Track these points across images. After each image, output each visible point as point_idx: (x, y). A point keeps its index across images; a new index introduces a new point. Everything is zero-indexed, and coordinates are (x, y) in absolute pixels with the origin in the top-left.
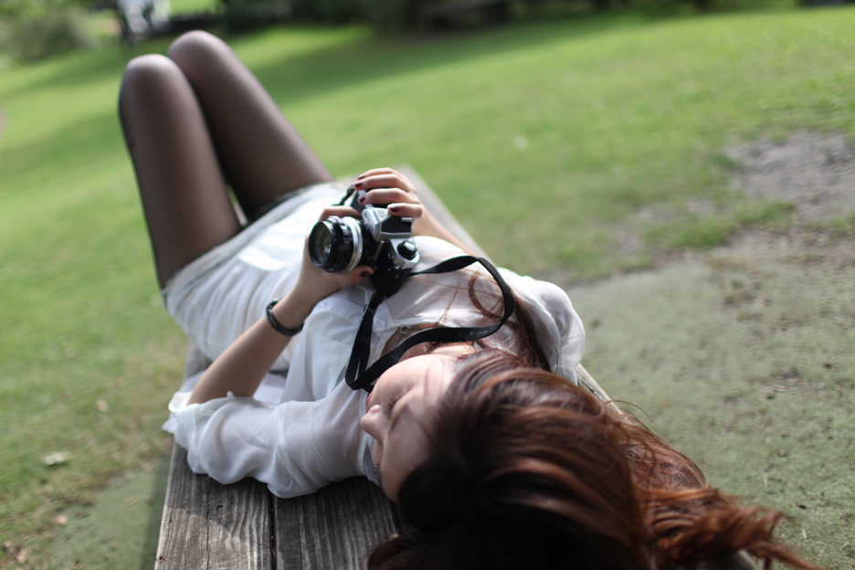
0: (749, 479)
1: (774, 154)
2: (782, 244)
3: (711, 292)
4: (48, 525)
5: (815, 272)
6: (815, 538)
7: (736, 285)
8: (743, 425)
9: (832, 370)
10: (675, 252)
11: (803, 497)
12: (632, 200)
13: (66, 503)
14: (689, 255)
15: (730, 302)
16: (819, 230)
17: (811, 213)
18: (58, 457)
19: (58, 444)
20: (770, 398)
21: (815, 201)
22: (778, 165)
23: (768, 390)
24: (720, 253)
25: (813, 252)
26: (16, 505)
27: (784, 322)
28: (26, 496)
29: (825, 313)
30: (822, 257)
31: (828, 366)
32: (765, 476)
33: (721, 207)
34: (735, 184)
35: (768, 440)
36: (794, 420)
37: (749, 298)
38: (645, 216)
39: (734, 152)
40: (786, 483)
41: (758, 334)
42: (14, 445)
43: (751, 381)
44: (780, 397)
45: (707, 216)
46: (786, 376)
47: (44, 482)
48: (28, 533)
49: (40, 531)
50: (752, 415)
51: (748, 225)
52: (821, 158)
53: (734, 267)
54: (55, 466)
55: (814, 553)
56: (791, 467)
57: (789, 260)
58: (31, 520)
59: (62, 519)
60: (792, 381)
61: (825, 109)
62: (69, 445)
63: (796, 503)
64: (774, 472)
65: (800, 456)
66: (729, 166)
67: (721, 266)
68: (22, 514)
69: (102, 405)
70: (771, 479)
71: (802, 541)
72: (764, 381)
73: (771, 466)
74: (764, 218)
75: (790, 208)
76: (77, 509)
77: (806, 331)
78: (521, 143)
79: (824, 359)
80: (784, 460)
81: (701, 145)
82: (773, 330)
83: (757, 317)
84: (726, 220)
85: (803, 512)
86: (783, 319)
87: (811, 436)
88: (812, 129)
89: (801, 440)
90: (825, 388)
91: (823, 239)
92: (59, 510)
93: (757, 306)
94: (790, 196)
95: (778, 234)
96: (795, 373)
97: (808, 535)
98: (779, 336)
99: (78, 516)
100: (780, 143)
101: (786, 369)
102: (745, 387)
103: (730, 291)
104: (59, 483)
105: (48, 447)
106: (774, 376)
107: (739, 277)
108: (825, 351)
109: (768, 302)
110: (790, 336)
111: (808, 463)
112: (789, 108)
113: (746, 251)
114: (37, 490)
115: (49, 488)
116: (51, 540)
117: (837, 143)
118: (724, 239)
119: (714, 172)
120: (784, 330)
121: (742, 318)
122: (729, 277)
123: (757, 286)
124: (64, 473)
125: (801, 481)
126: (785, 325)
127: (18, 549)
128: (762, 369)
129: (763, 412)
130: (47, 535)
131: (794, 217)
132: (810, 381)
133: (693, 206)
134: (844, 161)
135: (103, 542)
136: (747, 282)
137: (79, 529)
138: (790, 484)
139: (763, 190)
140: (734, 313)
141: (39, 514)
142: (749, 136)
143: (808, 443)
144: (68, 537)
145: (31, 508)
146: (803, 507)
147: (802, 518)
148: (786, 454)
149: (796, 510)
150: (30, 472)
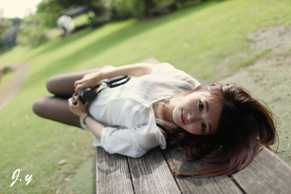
1: (263, 35)
2: (270, 62)
3: (250, 79)
4: (63, 182)
5: (281, 68)
7: (257, 76)
9: (290, 96)
10: (238, 69)
11: (287, 135)
12: (222, 56)
13: (68, 174)
14: (242, 70)
15: (256, 81)
16: (280, 55)
17: (277, 51)
18: (63, 161)
19: (62, 158)
20: (273, 107)
21: (278, 47)
22: (265, 38)
24: (251, 67)
25: (279, 62)
26: (53, 177)
27: (274, 84)
28: (55, 174)
29: (285, 80)
30: (282, 63)
31: (289, 95)
33: (249, 54)
34: (252, 46)
36: (281, 113)
37: (262, 79)
38: (227, 61)
39: (251, 36)
40: (281, 132)
41: (266, 89)
42: (50, 160)
44: (275, 107)
45: (245, 57)
46: (276, 100)
47: (60, 169)
48: (58, 185)
49: (61, 184)
51: (258, 58)
52: (277, 34)
53: (255, 71)
54: (63, 164)
56: (282, 127)
57: (272, 66)
58: (58, 181)
59: (67, 179)
60: (278, 101)
61: (276, 19)
62: (66, 157)
63: (285, 137)
65: (284, 123)
66: (250, 41)
67: (252, 71)
68: (55, 180)
69: (74, 144)
71: (289, 148)
74: (263, 55)
75: (270, 51)
76: (71, 175)
77: (281, 86)
78: (186, 45)
79: (287, 93)
81: (240, 36)
82: (270, 87)
83: (265, 84)
84: (251, 57)
86: (273, 84)
87: (287, 117)
88: (273, 26)
89: (284, 118)
90: (289, 102)
91: (282, 58)
92: (66, 177)
93: (265, 81)
94: (270, 47)
95: (268, 59)
96: (279, 99)
97: (290, 146)
98: (273, 89)
99: (72, 177)
100: (264, 31)
101: (276, 98)
103: (256, 78)
104: (65, 169)
105: (59, 159)
106: (273, 101)
107: (258, 73)
108: (287, 91)
109: (268, 79)
110: (276, 88)
111: (287, 125)
112: (265, 21)
113: (259, 65)
114: (58, 172)
115: (62, 171)
116: (65, 186)
117: (282, 28)
118: (251, 63)
119: (246, 44)
120: (274, 87)
121: (261, 85)
122: (255, 74)
123: (264, 76)
124: (65, 166)
125: (286, 130)
126: (274, 85)
127: (56, 190)
128: (269, 99)
130: (64, 184)
131: (272, 53)
132: (284, 100)
133: (241, 55)
134: (284, 34)
135: (81, 184)
136: (260, 74)
137: (73, 181)
138: (282, 132)
139: (260, 47)
140: (258, 84)
141: (60, 179)
142: (254, 31)
143: (286, 119)
144: (70, 184)
145: (58, 177)
146: (287, 138)
147: (287, 141)
148: (280, 123)
149: (285, 139)
150: (56, 167)
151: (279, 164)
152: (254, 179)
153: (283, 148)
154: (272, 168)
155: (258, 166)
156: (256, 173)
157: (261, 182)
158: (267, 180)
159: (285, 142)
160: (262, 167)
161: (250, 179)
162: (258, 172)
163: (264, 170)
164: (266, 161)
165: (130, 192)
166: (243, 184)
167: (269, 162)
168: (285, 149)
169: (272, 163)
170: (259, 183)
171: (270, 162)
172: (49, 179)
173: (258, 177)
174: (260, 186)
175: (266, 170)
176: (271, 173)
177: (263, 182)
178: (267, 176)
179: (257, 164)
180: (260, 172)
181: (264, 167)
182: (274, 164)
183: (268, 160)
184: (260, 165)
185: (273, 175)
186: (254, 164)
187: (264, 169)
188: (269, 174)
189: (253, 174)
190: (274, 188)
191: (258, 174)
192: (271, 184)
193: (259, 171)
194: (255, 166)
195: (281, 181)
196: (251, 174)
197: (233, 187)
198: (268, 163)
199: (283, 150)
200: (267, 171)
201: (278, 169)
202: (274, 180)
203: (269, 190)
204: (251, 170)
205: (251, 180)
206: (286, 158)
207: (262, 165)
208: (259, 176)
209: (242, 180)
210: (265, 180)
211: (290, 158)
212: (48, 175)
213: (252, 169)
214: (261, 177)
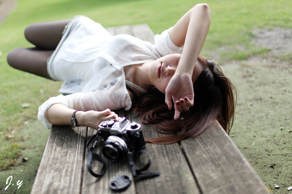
0: (240, 128)
1: (268, 34)
2: (265, 62)
3: (240, 74)
4: (22, 124)
5: (273, 70)
6: (257, 145)
7: (247, 72)
8: (241, 112)
9: (272, 99)
10: (230, 61)
11: (256, 134)
12: (219, 44)
13: (27, 118)
14: (234, 62)
15: (244, 77)
16: (277, 58)
17: (276, 53)
18: (26, 105)
19: (27, 101)
20: (251, 105)
21: (278, 49)
22: (268, 37)
23: (251, 103)
24: (244, 62)
25: (274, 64)
26: (12, 118)
27: (260, 84)
28: (15, 116)
29: (273, 82)
30: (276, 66)
31: (271, 98)
32: (245, 127)
33: (247, 48)
34: (253, 42)
35: (248, 117)
36: (257, 112)
37: (250, 76)
38: (222, 49)
39: (255, 32)
40: (251, 130)
41: (251, 87)
42: (13, 101)
43: (246, 100)
44: (254, 106)
45: (242, 50)
46: (257, 100)
47: (21, 112)
48: (16, 126)
49: (19, 126)
50: (245, 110)
51: (254, 54)
52: (282, 36)
53: (247, 66)
54: (25, 108)
55: (255, 149)
56: (254, 125)
57: (266, 66)
58: (16, 123)
59: (26, 123)
60: (259, 101)
61: (287, 21)
62: (30, 102)
63: (253, 136)
64: (248, 127)
65: (257, 123)
66: (252, 36)
67: (244, 66)
68: (14, 120)
69: (42, 91)
70: (247, 128)
71: (253, 146)
72: (250, 101)
73: (247, 125)
74: (260, 53)
75: (269, 50)
76: (32, 120)
77: (266, 87)
79: (271, 96)
80: (252, 123)
81: (244, 29)
82: (256, 86)
83: (252, 82)
84: (248, 52)
85: (255, 138)
86: (260, 83)
87: (261, 117)
88: (282, 27)
89: (259, 118)
90: (269, 104)
91: (278, 61)
92: (25, 121)
93: (253, 79)
94: (270, 47)
95: (264, 58)
96: (261, 99)
97: (255, 145)
98: (258, 88)
99: (31, 122)
100: (270, 30)
101: (258, 98)
102: (244, 101)
103: (245, 73)
104: (26, 113)
105: (23, 102)
106: (254, 99)
107: (249, 70)
108: (271, 93)
109: (256, 78)
110: (261, 88)
111: (259, 125)
112: (275, 19)
113: (253, 62)
114: (19, 114)
115: (23, 114)
116: (22, 129)
117: (288, 32)
118: (246, 58)
119: (247, 37)
120: (260, 86)
121: (247, 82)
122: (245, 69)
123: (254, 73)
124: (28, 110)
125: (256, 130)
126: (260, 85)
127: (12, 130)
128: (251, 97)
129: (248, 109)
130: (21, 127)
131: (270, 53)
132: (265, 102)
133: (238, 47)
134: (290, 38)
135: (38, 130)
136: (251, 71)
137: (31, 126)
138: (252, 130)
139: (261, 44)
140: (245, 80)
141: (19, 121)
142: (261, 27)
143: (260, 119)
144: (27, 128)
145: (17, 119)
146: (255, 137)
147: (253, 140)
148: (253, 122)
149: (252, 137)
150: (17, 109)
151: (228, 144)
152: (201, 151)
153: (247, 145)
154: (221, 146)
155: (209, 142)
156: (205, 148)
157: (207, 155)
158: (213, 155)
159: (251, 139)
160: (213, 144)
161: (198, 151)
162: (208, 147)
163: (213, 146)
164: (218, 139)
166: (189, 154)
167: (221, 141)
168: (249, 146)
169: (223, 142)
170: (204, 156)
171: (222, 141)
172: (7, 118)
173: (205, 151)
174: (204, 158)
175: (215, 147)
176: (219, 151)
177: (208, 156)
178: (214, 152)
179: (209, 141)
180: (209, 147)
181: (214, 144)
182: (224, 143)
183: (220, 139)
184: (212, 142)
185: (220, 152)
186: (207, 140)
187: (214, 145)
188: (216, 150)
189: (202, 147)
190: (216, 163)
191: (207, 149)
192: (215, 159)
193: (208, 146)
194: (206, 141)
195: (224, 158)
196: (201, 147)
197: (179, 155)
198: (220, 141)
199: (246, 146)
200: (216, 148)
201: (226, 148)
202: (219, 157)
203: (211, 164)
204: (202, 144)
205: (199, 152)
206: (247, 155)
207: (213, 142)
208: (207, 151)
209: (190, 150)
210: (211, 155)
211: (250, 156)
212: (8, 114)
213: (203, 143)
214: (209, 151)
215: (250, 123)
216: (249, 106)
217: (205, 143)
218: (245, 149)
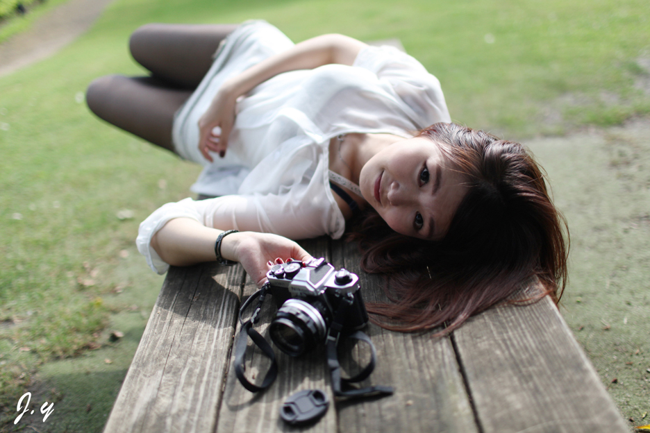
0: (597, 282)
3: (604, 157)
6: (632, 324)
7: (621, 154)
8: (601, 247)
10: (583, 127)
11: (631, 298)
12: (561, 88)
14: (593, 130)
15: (614, 165)
18: (127, 213)
19: (129, 205)
20: (626, 231)
23: (625, 226)
24: (616, 131)
26: (94, 241)
28: (102, 237)
32: (608, 282)
33: (624, 99)
34: (639, 85)
35: (617, 259)
36: (638, 248)
37: (628, 163)
38: (568, 100)
39: (644, 62)
40: (621, 288)
41: (628, 189)
42: (99, 204)
43: (615, 219)
44: (632, 232)
45: (612, 104)
46: (640, 218)
47: (115, 228)
48: (101, 260)
49: (109, 259)
50: (610, 241)
51: (640, 114)
53: (621, 141)
54: (124, 220)
55: (629, 333)
56: (628, 278)
58: (104, 252)
59: (124, 254)
60: (644, 222)
63: (626, 302)
64: (616, 280)
65: (636, 271)
66: (638, 72)
67: (614, 140)
68: (98, 247)
69: (162, 184)
70: (612, 284)
71: (623, 324)
72: (624, 220)
73: (614, 276)
78: (490, 39)
80: (624, 273)
81: (620, 54)
82: (640, 187)
83: (631, 177)
84: (626, 108)
85: (629, 307)
89: (640, 261)
92: (123, 248)
93: (633, 170)
96: (648, 218)
97: (628, 323)
98: (643, 192)
101: (642, 214)
102: (609, 222)
103: (616, 157)
105: (122, 206)
106: (632, 217)
107: (625, 149)
109: (641, 168)
111: (640, 276)
113: (635, 132)
114: (110, 233)
115: (119, 233)
116: (115, 267)
118: (620, 122)
119: (626, 74)
121: (621, 177)
122: (617, 148)
123: (636, 157)
124: (130, 225)
125: (632, 287)
127: (92, 268)
128: (626, 212)
129: (618, 240)
130: (113, 262)
133: (604, 97)
136: (629, 152)
137: (135, 261)
138: (624, 289)
140: (615, 172)
141: (109, 249)
143: (644, 263)
144: (127, 266)
145: (104, 244)
146: (629, 304)
147: (626, 310)
148: (627, 269)
149: (624, 305)
150: (107, 221)
151: (555, 327)
152: (492, 342)
153: (610, 323)
154: (538, 331)
155: (512, 321)
156: (500, 333)
157: (503, 352)
158: (516, 351)
159: (621, 310)
160: (520, 325)
161: (484, 341)
162: (507, 332)
163: (520, 331)
164: (533, 315)
165: (232, 300)
166: (464, 346)
167: (538, 318)
168: (614, 325)
169: (543, 323)
170: (498, 352)
171: (540, 319)
172: (84, 242)
173: (500, 342)
174: (498, 359)
175: (523, 333)
176: (531, 342)
177: (507, 353)
178: (521, 344)
179: (513, 317)
180: (510, 333)
181: (523, 326)
182: (544, 326)
183: (538, 315)
184: (517, 320)
185: (533, 345)
186: (506, 315)
187: (522, 329)
188: (525, 341)
189: (495, 333)
190: (523, 370)
191: (505, 336)
192: (522, 361)
193: (509, 330)
194: (506, 318)
195: (542, 360)
196: (492, 331)
197: (442, 347)
198: (536, 320)
199: (608, 325)
200: (525, 336)
201: (548, 337)
202: (531, 356)
203: (510, 372)
204: (494, 325)
205: (486, 342)
206: (608, 345)
207: (521, 321)
208: (504, 340)
209: (467, 338)
210: (512, 351)
211: (615, 348)
212: (87, 233)
213: (497, 323)
214: (508, 343)
215: (619, 272)
216: (620, 233)
217: (501, 323)
218: (606, 333)
